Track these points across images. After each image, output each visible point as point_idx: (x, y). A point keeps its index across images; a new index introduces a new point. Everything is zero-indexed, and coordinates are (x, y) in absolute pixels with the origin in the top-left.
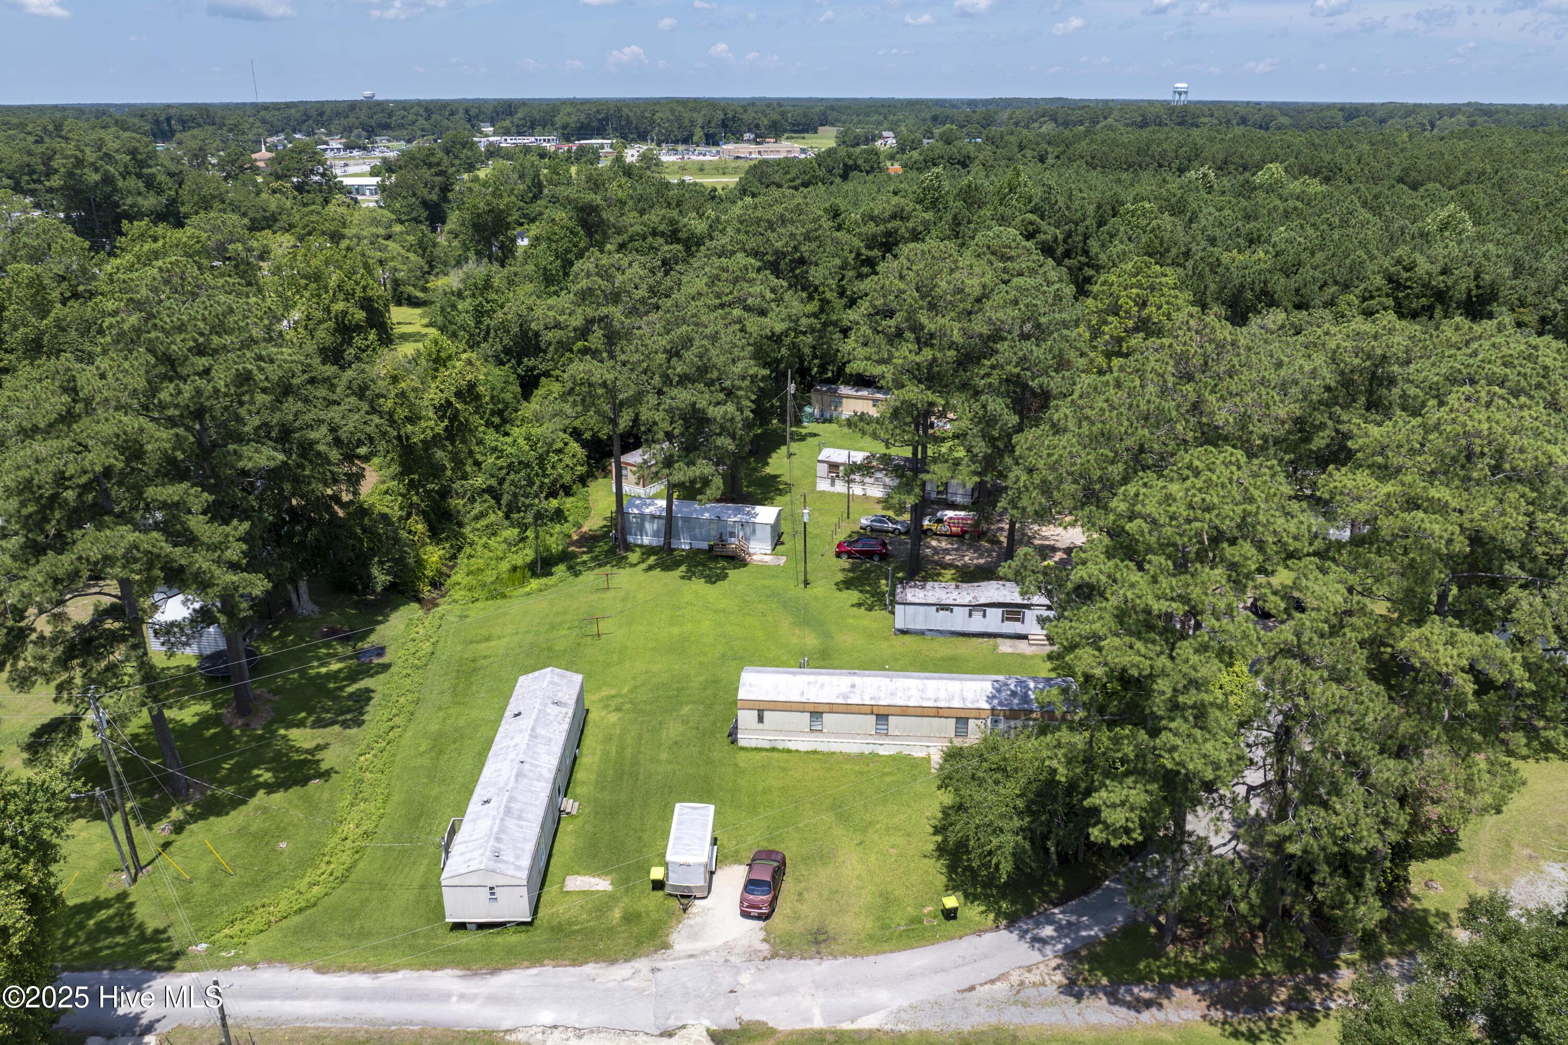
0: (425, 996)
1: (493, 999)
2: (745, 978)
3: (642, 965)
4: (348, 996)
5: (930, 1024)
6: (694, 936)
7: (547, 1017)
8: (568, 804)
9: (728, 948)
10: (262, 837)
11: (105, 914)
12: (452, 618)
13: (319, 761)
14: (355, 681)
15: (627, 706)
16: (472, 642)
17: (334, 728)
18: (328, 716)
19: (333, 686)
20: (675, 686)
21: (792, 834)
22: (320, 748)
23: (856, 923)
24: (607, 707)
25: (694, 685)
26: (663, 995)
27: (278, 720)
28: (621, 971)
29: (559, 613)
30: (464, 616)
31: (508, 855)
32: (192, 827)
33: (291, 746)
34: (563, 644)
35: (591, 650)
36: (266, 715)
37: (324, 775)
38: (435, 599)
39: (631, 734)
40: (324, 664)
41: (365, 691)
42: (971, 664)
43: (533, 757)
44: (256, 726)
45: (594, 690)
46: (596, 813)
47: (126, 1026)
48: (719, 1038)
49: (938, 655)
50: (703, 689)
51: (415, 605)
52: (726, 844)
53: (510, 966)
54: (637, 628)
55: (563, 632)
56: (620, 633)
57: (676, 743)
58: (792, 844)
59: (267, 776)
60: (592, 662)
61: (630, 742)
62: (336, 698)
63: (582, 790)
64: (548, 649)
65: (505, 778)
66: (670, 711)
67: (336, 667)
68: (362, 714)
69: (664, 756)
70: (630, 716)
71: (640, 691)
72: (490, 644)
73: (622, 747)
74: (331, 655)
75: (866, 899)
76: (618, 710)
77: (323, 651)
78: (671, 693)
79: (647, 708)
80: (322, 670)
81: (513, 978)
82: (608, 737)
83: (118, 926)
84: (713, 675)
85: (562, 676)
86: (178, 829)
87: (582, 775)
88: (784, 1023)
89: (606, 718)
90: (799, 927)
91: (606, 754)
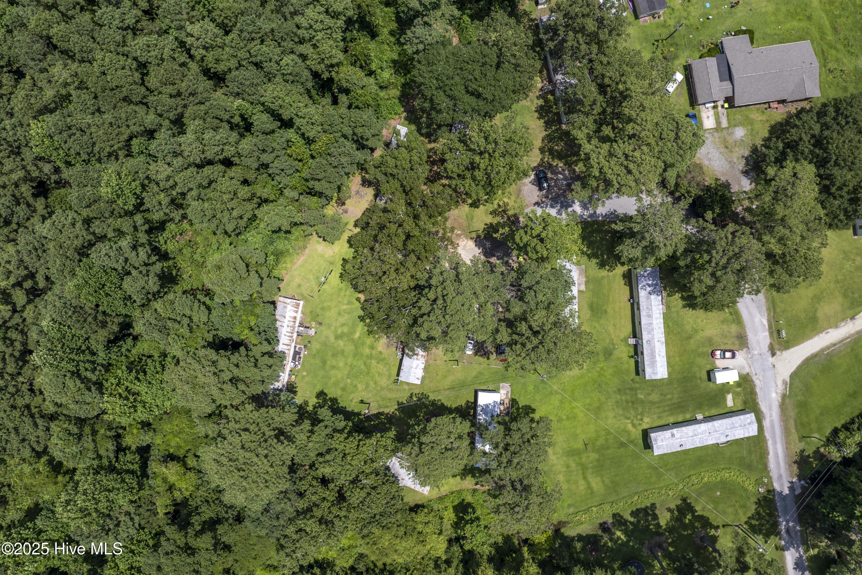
0: (773, 426)
1: (770, 409)
2: (756, 352)
3: (754, 378)
4: (775, 443)
5: (764, 309)
6: (744, 368)
7: (774, 395)
8: (700, 417)
9: (746, 359)
10: (715, 502)
11: (754, 522)
12: (571, 510)
13: (677, 506)
14: (626, 521)
15: (639, 417)
16: (592, 492)
17: (657, 512)
18: (650, 518)
19: (631, 527)
20: (624, 404)
21: (701, 350)
22: (669, 510)
23: (734, 328)
24: (640, 424)
25: (624, 398)
26: (764, 371)
27: (658, 534)
28: (757, 382)
29: (568, 467)
30: (569, 506)
31: (749, 421)
32: (715, 524)
33: (671, 519)
34: (594, 456)
35: (598, 443)
36: (657, 539)
37: (684, 500)
38: (554, 525)
39: (656, 410)
40: (619, 538)
41: (632, 514)
42: (595, 300)
43: (705, 431)
44: (663, 538)
45: (628, 433)
46: (700, 408)
47: (792, 488)
48: (773, 354)
49: (589, 312)
50: (626, 394)
51: (562, 530)
52: (709, 367)
53: (760, 409)
54: (579, 431)
55: (584, 460)
56: (583, 437)
57: (661, 394)
58: (705, 350)
59: (688, 517)
60: (607, 440)
61: (661, 409)
62: (639, 521)
63: (688, 416)
64: (598, 460)
65: (716, 435)
66: (642, 402)
67: (619, 533)
68: (647, 507)
69: (669, 396)
70: (646, 415)
71: (629, 416)
72: (594, 485)
73: (664, 411)
74: (611, 540)
75: (725, 326)
76: (642, 420)
77: (610, 544)
78: (630, 404)
79: (640, 410)
80: (622, 537)
81: (763, 407)
82: (659, 418)
83: (757, 515)
84: (615, 392)
85: (656, 440)
86: (717, 527)
87: (680, 419)
88: (768, 341)
89: (647, 423)
90: (737, 342)
91: (668, 415)
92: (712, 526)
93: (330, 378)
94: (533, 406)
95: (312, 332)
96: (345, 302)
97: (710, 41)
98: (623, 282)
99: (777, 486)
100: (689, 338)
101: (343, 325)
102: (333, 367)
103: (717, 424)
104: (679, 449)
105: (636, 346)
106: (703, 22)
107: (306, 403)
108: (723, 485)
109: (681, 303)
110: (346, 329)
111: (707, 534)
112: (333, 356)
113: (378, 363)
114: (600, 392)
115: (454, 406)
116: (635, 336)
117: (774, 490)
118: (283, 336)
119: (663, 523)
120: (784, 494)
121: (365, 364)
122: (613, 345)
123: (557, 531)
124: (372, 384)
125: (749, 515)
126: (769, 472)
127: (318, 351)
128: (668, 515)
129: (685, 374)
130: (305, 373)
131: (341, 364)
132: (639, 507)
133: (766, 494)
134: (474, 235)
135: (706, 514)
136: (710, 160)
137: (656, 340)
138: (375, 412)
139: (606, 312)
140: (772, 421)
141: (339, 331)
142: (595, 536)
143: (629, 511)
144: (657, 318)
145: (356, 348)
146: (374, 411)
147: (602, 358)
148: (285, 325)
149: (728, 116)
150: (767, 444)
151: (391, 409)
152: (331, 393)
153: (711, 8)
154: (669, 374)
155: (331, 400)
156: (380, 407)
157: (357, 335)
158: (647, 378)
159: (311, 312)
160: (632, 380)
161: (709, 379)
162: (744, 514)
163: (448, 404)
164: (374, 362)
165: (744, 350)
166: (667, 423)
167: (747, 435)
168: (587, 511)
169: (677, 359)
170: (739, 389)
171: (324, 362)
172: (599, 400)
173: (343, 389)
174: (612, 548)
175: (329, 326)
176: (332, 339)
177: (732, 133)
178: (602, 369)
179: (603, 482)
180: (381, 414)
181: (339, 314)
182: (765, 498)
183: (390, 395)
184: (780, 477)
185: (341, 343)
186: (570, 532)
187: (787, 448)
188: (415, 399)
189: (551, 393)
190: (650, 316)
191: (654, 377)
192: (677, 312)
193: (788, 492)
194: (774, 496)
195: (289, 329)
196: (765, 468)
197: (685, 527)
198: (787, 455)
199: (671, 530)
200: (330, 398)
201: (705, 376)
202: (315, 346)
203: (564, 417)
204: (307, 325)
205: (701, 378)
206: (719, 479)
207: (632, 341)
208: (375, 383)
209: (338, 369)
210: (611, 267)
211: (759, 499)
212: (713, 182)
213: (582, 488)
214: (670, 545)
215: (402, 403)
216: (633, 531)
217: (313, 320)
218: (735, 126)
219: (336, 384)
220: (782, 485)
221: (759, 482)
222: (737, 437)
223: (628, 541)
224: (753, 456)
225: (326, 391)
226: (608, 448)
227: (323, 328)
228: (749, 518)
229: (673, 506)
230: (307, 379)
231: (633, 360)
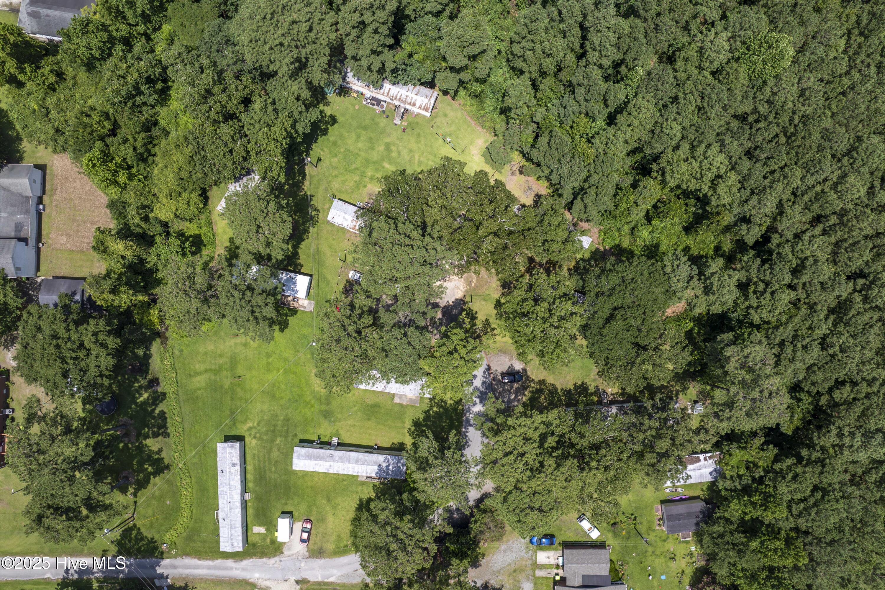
0: (226, 568)
1: (243, 569)
2: (302, 565)
3: (277, 559)
4: (209, 568)
5: (345, 581)
6: (289, 549)
7: (257, 575)
8: (248, 496)
9: (298, 553)
10: (161, 498)
11: (134, 533)
12: (177, 352)
13: (163, 459)
14: (156, 405)
15: (258, 435)
16: (191, 376)
17: (160, 438)
18: (155, 429)
19: (150, 409)
20: (273, 423)
21: (315, 509)
22: (160, 450)
23: (330, 546)
24: (250, 435)
25: (280, 423)
26: (283, 569)
27: (139, 435)
28: (272, 561)
29: (220, 356)
30: (181, 351)
31: (236, 544)
32: (138, 494)
33: (150, 450)
34: (227, 384)
35: (239, 390)
36: (134, 433)
37: (168, 467)
38: (164, 333)
39: (261, 454)
40: (141, 395)
41: (163, 413)
42: (382, 410)
43: (233, 498)
44: (133, 440)
45: (244, 422)
46: (256, 498)
47: (161, 577)
48: (297, 582)
49: (371, 402)
50: (283, 426)
51: (158, 340)
52: (295, 514)
53: (245, 558)
54: (254, 372)
55: (225, 373)
56: (248, 376)
57: (277, 462)
58: (314, 513)
59: (150, 468)
60: (240, 399)
61: (262, 459)
62: (154, 418)
63: (250, 485)
64: (222, 387)
65: (227, 509)
66: (273, 441)
67: (146, 395)
68: (167, 429)
69: (273, 469)
70: (259, 442)
71: (261, 425)
72: (198, 378)
73: (259, 461)
74: (141, 387)
75: (334, 537)
76: (255, 437)
77: (136, 385)
78: (272, 428)
79: (265, 437)
80: (141, 399)
81: (247, 563)
82: (254, 455)
83: (140, 537)
84: (286, 415)
85: (232, 447)
86: (135, 496)
87: (249, 476)
88: (312, 579)
89: (251, 442)
90: (316, 547)
91: (254, 465)
92: (137, 490)
93: (348, 132)
94: (286, 331)
95: (397, 121)
96: (422, 159)
97: (626, 574)
98: (396, 442)
99: (166, 562)
100: (329, 500)
101: (399, 153)
102: (358, 136)
103: (238, 512)
104: (219, 469)
105: (329, 444)
106: (646, 570)
107: (327, 104)
108: (176, 509)
109: (365, 497)
110: (394, 155)
111: (130, 484)
112: (370, 138)
113: (356, 182)
114: (289, 400)
115: (300, 251)
116: (339, 444)
117: (163, 559)
118: (398, 90)
119: (149, 442)
120: (157, 568)
121: (357, 169)
122: (334, 422)
123: (158, 334)
124: (335, 173)
125: (143, 530)
126: (182, 557)
127: (377, 124)
128: (155, 448)
129: (293, 489)
130: (357, 107)
131: (360, 145)
132: (169, 420)
133: (160, 549)
134: (468, 299)
135: (150, 486)
136: (505, 552)
137: (332, 464)
138: (307, 172)
139: (369, 419)
140: (231, 569)
141: (393, 148)
142: (147, 372)
143: (165, 410)
144: (354, 468)
145: (374, 162)
146: (308, 170)
147: (323, 407)
148: (409, 94)
149: (546, 578)
150: (210, 559)
151: (307, 188)
152: (333, 131)
153: (660, 580)
154: (295, 472)
155: (326, 130)
156: (311, 177)
157: (387, 166)
158: (296, 449)
159: (417, 123)
160: (296, 435)
161: (283, 513)
162: (144, 525)
163: (303, 245)
164: (357, 178)
165: (307, 554)
166: (247, 462)
167: (221, 540)
168: (174, 368)
169: (309, 484)
170: (268, 541)
171: (365, 128)
172: (282, 398)
173: (335, 143)
174: (132, 387)
175: (400, 139)
176: (387, 140)
177: (528, 579)
178: (312, 406)
179: (199, 389)
180: (304, 178)
181: (411, 151)
182: (156, 548)
183: (321, 188)
184: (175, 567)
185: (382, 148)
186: (156, 347)
187: (202, 579)
188: (313, 213)
189: (297, 351)
190: (357, 461)
191: (295, 455)
192: (357, 492)
193: (158, 572)
194: (157, 557)
195: (404, 97)
196: (186, 554)
197: (141, 464)
198: (195, 578)
199: (140, 448)
200: (328, 129)
201: (287, 509)
202: (383, 122)
203: (270, 360)
204: (405, 117)
205: (286, 504)
206: (182, 505)
207: (335, 441)
208: (336, 176)
209: (356, 141)
210: (413, 433)
211: (156, 542)
212: (481, 551)
213: (197, 366)
214: (126, 445)
215: (311, 200)
216: (146, 410)
217: (410, 124)
218: (535, 584)
219: (341, 136)
220: (166, 567)
221: (173, 545)
222: (221, 530)
223: (136, 404)
224: (199, 544)
225: (336, 125)
226: (232, 399)
227: (399, 132)
228: (139, 529)
229: (163, 455)
230: (351, 108)
231: (316, 438)
